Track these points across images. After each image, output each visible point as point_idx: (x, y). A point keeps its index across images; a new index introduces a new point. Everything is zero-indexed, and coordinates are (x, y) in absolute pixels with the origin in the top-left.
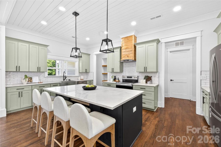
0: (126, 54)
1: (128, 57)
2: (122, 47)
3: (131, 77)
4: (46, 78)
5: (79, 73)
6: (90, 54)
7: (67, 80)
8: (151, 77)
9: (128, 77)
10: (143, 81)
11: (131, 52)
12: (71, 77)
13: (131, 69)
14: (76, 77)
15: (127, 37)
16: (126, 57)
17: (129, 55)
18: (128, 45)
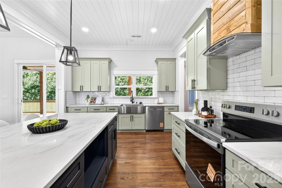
3: (251, 110)
4: (112, 99)
5: (158, 93)
6: (176, 59)
7: (137, 103)
12: (145, 99)
14: (152, 99)
16: (223, 33)
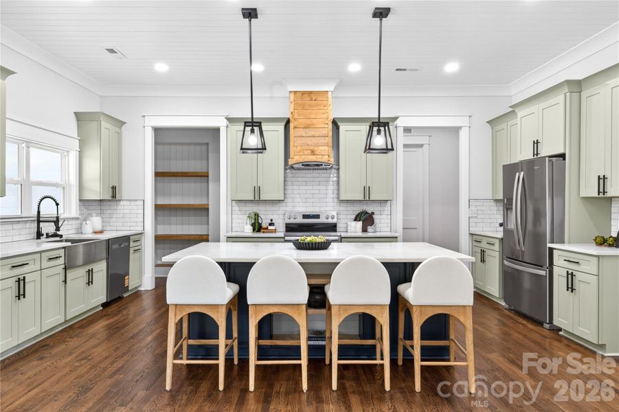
0: (308, 145)
1: (313, 153)
2: (291, 120)
3: (318, 217)
5: (79, 206)
6: (124, 123)
8: (373, 213)
9: (305, 217)
10: (355, 227)
11: (322, 140)
13: (312, 192)
15: (310, 93)
16: (306, 152)
17: (316, 148)
18: (313, 116)
